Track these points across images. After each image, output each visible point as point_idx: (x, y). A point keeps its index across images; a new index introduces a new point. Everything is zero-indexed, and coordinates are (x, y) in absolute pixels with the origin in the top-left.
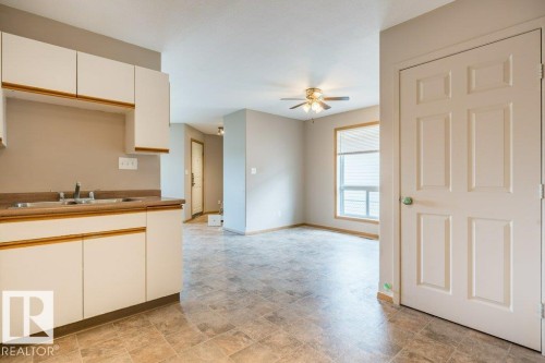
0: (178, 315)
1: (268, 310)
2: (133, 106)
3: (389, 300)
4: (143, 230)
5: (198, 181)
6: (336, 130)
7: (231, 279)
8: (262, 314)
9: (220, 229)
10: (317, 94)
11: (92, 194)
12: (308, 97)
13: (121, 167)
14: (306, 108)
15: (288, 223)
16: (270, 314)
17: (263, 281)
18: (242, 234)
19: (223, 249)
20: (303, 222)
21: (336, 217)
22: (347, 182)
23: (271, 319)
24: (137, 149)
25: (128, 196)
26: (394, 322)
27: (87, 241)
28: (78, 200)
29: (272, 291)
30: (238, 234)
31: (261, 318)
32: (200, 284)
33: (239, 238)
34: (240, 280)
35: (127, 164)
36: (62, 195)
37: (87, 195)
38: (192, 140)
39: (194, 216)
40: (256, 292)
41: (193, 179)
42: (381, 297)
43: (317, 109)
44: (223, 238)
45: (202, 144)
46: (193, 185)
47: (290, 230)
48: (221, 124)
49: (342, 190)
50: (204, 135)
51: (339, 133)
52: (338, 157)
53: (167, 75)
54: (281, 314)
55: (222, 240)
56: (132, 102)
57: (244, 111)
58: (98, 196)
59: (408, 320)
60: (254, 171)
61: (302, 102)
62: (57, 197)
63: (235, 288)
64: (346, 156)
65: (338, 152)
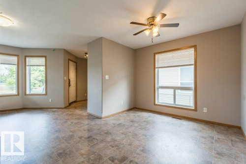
5: (73, 83)
6: (155, 54)
15: (126, 108)
18: (101, 118)
20: (135, 107)
21: (155, 104)
22: (161, 84)
38: (69, 60)
39: (70, 104)
41: (69, 82)
45: (76, 63)
46: (69, 86)
48: (86, 50)
49: (158, 89)
50: (77, 58)
51: (157, 56)
52: (156, 69)
57: (101, 38)
60: (107, 77)
64: (160, 69)
65: (156, 66)
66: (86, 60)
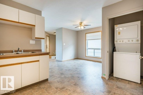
0: (49, 85)
1: (74, 82)
2: (35, 26)
3: (105, 78)
4: (38, 61)
5: (48, 47)
6: (86, 34)
7: (61, 74)
8: (72, 83)
9: (55, 60)
10: (83, 24)
11: (22, 51)
12: (80, 25)
13: (30, 43)
14: (79, 28)
15: (73, 58)
16: (74, 83)
17: (70, 74)
18: (62, 61)
19: (57, 65)
20: (77, 58)
21: (86, 56)
22: (89, 47)
23: (75, 85)
24: (36, 38)
25: (33, 51)
26: (107, 84)
27: (23, 65)
28: (19, 52)
29: (73, 77)
30: (60, 61)
31: (72, 85)
32: (53, 75)
33: (61, 62)
34: (63, 74)
35: (32, 42)
36: (14, 51)
37: (21, 51)
38: (47, 36)
40: (69, 77)
42: (102, 78)
43: (82, 28)
44: (56, 62)
45: (49, 37)
47: (74, 60)
48: (55, 32)
49: (87, 49)
50: (50, 34)
51: (87, 34)
52: (86, 41)
53: (44, 17)
54: (77, 83)
55: (56, 63)
56: (34, 25)
57: (62, 28)
58: (24, 51)
59: (111, 83)
60: (64, 44)
61: (78, 26)
62: (12, 52)
63: (63, 76)
64: (88, 41)
65: (86, 39)
66: (55, 36)
